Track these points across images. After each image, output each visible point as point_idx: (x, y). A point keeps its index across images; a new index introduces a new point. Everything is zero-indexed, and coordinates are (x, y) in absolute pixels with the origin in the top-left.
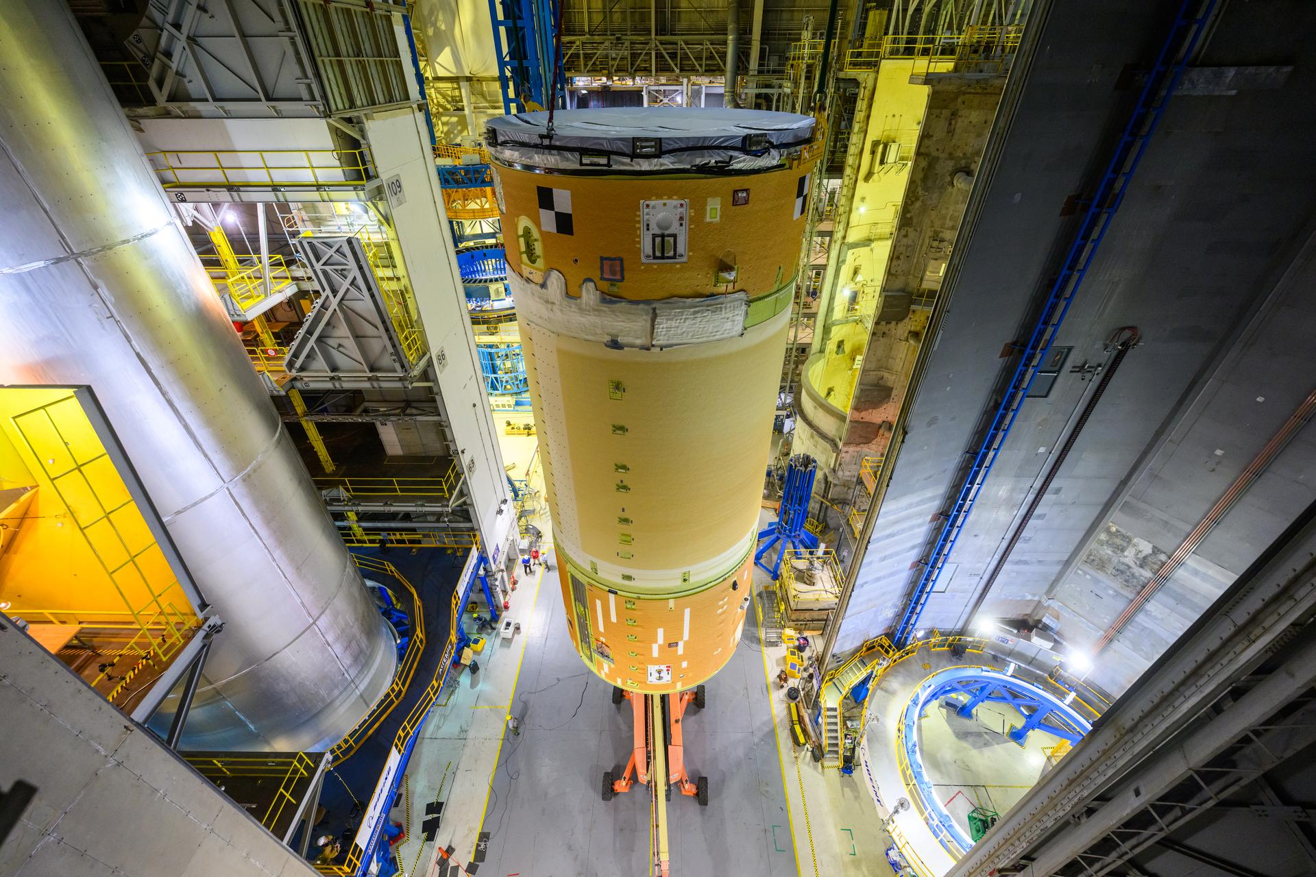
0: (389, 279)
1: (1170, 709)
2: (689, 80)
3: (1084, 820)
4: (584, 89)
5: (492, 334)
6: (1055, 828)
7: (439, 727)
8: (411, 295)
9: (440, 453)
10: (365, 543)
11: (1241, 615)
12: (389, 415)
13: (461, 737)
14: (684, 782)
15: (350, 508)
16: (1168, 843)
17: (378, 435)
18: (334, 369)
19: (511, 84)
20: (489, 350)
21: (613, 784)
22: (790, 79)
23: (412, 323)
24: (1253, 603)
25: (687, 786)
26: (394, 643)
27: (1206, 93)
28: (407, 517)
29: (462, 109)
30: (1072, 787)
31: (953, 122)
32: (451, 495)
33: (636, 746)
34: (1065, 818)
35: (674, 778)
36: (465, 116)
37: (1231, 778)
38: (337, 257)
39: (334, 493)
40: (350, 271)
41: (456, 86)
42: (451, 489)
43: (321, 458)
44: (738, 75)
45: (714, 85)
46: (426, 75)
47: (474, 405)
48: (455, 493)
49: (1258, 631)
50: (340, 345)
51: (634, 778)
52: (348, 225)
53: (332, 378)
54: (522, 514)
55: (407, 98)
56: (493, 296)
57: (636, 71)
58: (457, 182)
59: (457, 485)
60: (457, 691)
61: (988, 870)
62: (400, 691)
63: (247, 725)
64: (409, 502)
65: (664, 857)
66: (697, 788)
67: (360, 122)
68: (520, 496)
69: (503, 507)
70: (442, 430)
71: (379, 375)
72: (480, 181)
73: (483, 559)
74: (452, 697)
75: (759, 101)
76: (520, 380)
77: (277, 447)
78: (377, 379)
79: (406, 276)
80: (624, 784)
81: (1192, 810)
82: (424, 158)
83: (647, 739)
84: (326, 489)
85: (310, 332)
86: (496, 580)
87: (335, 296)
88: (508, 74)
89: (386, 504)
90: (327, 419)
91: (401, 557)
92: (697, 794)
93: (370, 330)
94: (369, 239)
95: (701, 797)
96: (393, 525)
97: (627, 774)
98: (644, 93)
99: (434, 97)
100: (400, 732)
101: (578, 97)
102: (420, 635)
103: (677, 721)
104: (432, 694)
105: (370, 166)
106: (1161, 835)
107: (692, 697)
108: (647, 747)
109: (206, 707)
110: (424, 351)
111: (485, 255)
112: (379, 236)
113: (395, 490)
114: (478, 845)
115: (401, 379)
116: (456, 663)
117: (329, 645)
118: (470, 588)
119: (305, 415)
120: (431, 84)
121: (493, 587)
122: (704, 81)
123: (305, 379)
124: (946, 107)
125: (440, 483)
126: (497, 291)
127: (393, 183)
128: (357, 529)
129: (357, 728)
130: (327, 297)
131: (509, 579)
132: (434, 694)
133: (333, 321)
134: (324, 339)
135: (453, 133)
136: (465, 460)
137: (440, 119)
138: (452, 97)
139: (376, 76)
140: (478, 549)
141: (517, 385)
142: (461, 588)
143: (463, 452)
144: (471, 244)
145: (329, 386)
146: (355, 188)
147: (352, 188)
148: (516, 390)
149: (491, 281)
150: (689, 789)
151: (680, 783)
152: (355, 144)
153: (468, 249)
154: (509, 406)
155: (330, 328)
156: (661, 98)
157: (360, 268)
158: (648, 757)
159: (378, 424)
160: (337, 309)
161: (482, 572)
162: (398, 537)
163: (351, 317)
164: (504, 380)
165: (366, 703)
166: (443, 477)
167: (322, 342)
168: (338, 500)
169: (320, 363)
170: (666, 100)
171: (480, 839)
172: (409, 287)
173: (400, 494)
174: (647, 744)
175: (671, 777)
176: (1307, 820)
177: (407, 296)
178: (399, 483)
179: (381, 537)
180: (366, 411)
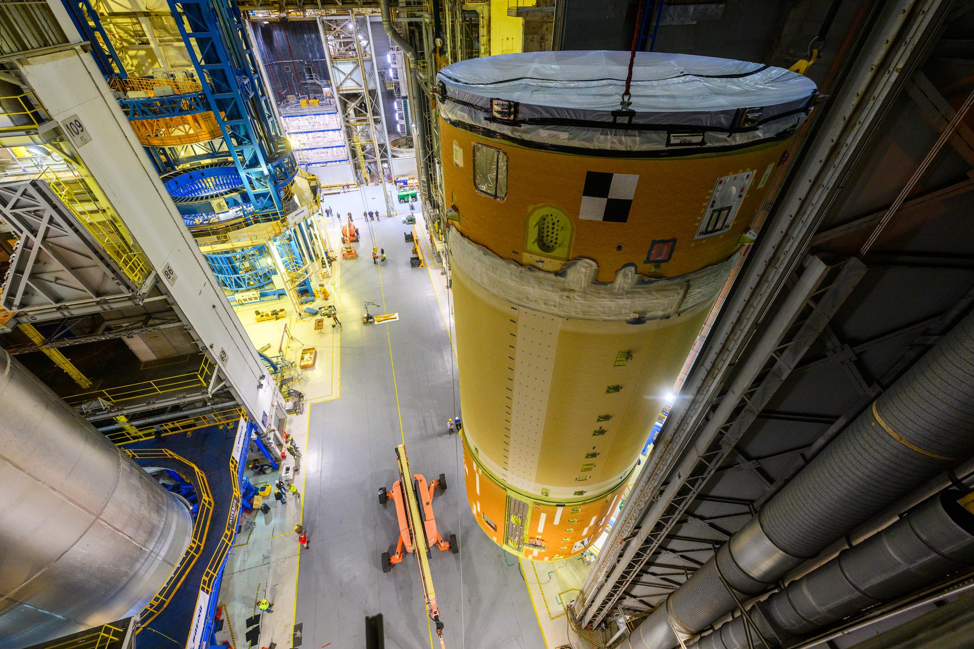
0: (92, 212)
1: (686, 425)
2: (352, 12)
3: (659, 498)
4: (265, 20)
5: (224, 242)
6: (646, 507)
7: (244, 561)
8: (121, 224)
9: (192, 351)
10: (142, 437)
11: (708, 364)
12: (131, 329)
13: (265, 563)
14: (440, 542)
15: (119, 413)
16: (702, 497)
17: (127, 347)
18: (58, 300)
19: (185, 18)
20: (226, 255)
21: (389, 560)
22: (427, 12)
23: (129, 248)
24: (712, 356)
25: (442, 545)
26: (187, 510)
27: (680, 24)
28: (176, 408)
29: (147, 43)
30: (650, 482)
31: (543, 44)
32: (208, 384)
33: (401, 529)
34: (650, 500)
35: (432, 542)
36: (152, 49)
37: (720, 455)
38: (25, 200)
39: (94, 405)
40: (43, 211)
41: (135, 21)
42: (207, 379)
43: (74, 377)
44: (391, 6)
45: (376, 14)
46: (101, 11)
47: (214, 307)
48: (212, 381)
49: (716, 371)
50: (57, 279)
51: (404, 551)
52: (36, 166)
53: (59, 309)
54: (283, 382)
55: (66, 40)
56: (217, 210)
57: (304, 4)
58: (155, 113)
59: (212, 375)
60: (254, 531)
61: (620, 541)
62: (199, 547)
63: (54, 616)
64: (171, 397)
65: (432, 596)
66: (450, 544)
67: (13, 68)
68: (279, 369)
69: (263, 382)
70: (187, 332)
71: (107, 298)
72: (177, 110)
73: (252, 426)
74: (252, 536)
75: (412, 28)
76: (261, 276)
77: (10, 381)
78: (106, 302)
79: (110, 207)
80: (397, 557)
81: (706, 477)
82: (103, 97)
83: (408, 522)
84: (85, 403)
85: (20, 271)
86: (269, 439)
87: (35, 236)
88: (179, 10)
89: (148, 404)
90: (68, 343)
91: (176, 443)
92: (450, 547)
93: (84, 261)
94: (57, 179)
95: (454, 548)
96: (163, 417)
97: (398, 550)
98: (318, 22)
99: (115, 32)
100: (204, 577)
101: (261, 27)
102: (207, 499)
103: (428, 504)
104: (227, 541)
105: (38, 109)
106: (695, 495)
107: (437, 484)
108: (409, 527)
109: (5, 616)
110: (148, 269)
111: (203, 174)
112: (70, 174)
113: (155, 390)
114: (294, 635)
115: (130, 299)
116: (248, 509)
117: (119, 531)
118: (245, 451)
119: (44, 343)
120: (109, 20)
121: (269, 445)
122: (367, 11)
123: (29, 313)
124: (536, 33)
125: (196, 376)
126: (219, 205)
127: (71, 123)
128: (131, 429)
129: (166, 586)
130: (27, 238)
131: (282, 435)
132: (229, 541)
133: (42, 257)
134: (38, 275)
135: (144, 65)
136: (215, 353)
137: (126, 53)
138: (134, 31)
139: (20, 20)
140: (246, 420)
141: (259, 280)
142: (236, 454)
143: (211, 347)
144: (188, 165)
145: (58, 315)
146: (28, 132)
147: (23, 133)
148: (258, 284)
149: (212, 197)
150: (444, 545)
151: (436, 545)
152: (17, 90)
153: (185, 171)
154: (256, 298)
155: (41, 264)
156: (335, 27)
157: (55, 207)
158: (411, 534)
159: (125, 339)
160: (42, 247)
161: (254, 436)
162: (172, 426)
163: (61, 253)
164: (246, 278)
165: (169, 564)
166: (198, 371)
167: (35, 278)
168: (101, 410)
169: (40, 297)
170: (338, 29)
171: (296, 630)
172: (116, 215)
173: (161, 392)
174: (409, 525)
175: (430, 542)
176: (760, 466)
177: (117, 225)
178: (157, 384)
179: (155, 430)
180: (108, 329)
